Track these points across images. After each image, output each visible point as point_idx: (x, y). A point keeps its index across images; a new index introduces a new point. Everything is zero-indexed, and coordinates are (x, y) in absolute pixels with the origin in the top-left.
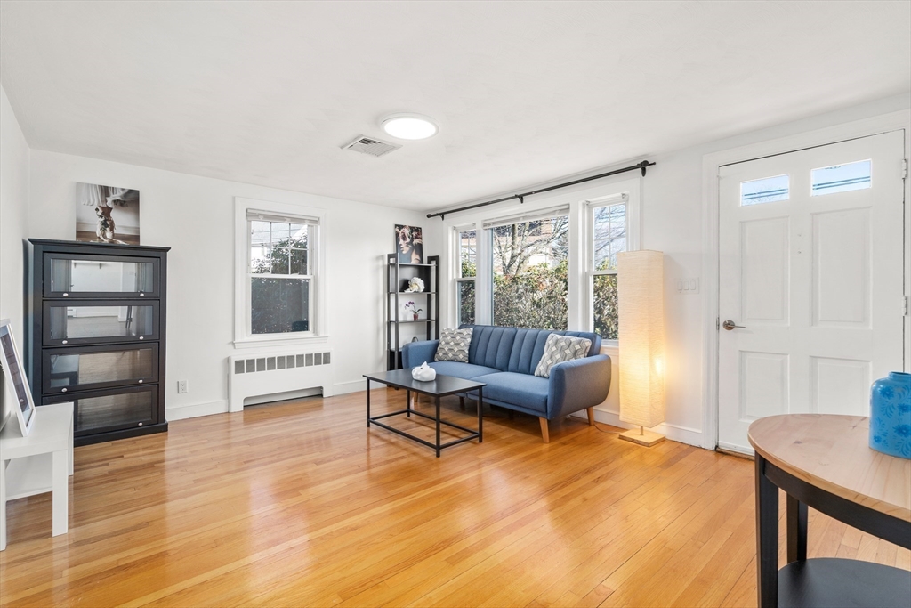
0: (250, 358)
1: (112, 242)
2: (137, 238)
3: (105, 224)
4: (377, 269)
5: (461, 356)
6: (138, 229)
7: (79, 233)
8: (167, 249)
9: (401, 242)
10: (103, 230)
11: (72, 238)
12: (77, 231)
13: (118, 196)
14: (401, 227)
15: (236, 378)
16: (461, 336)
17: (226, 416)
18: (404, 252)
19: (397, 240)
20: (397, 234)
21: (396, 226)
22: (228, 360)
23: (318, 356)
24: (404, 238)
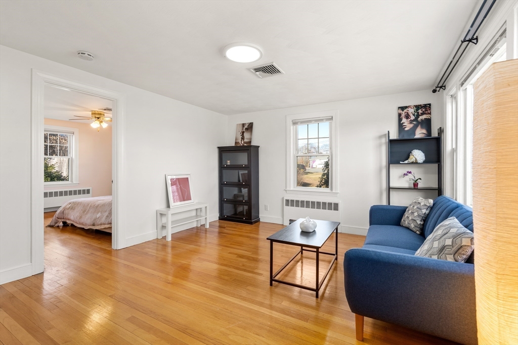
0: (292, 199)
1: (243, 145)
2: (250, 142)
3: (242, 138)
4: (380, 145)
5: (412, 226)
6: (251, 139)
7: (236, 143)
8: (259, 146)
9: (404, 120)
10: (241, 141)
11: (233, 145)
12: (236, 142)
13: (246, 127)
14: (403, 108)
15: (286, 208)
16: (419, 206)
17: (281, 226)
18: (406, 129)
19: (400, 120)
20: (400, 115)
21: (399, 108)
22: (283, 198)
23: (330, 204)
24: (407, 117)
